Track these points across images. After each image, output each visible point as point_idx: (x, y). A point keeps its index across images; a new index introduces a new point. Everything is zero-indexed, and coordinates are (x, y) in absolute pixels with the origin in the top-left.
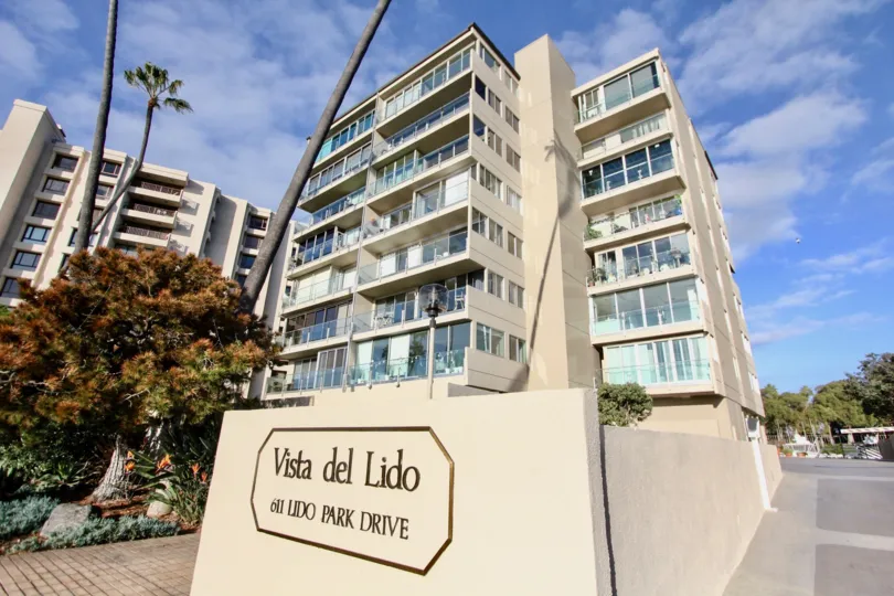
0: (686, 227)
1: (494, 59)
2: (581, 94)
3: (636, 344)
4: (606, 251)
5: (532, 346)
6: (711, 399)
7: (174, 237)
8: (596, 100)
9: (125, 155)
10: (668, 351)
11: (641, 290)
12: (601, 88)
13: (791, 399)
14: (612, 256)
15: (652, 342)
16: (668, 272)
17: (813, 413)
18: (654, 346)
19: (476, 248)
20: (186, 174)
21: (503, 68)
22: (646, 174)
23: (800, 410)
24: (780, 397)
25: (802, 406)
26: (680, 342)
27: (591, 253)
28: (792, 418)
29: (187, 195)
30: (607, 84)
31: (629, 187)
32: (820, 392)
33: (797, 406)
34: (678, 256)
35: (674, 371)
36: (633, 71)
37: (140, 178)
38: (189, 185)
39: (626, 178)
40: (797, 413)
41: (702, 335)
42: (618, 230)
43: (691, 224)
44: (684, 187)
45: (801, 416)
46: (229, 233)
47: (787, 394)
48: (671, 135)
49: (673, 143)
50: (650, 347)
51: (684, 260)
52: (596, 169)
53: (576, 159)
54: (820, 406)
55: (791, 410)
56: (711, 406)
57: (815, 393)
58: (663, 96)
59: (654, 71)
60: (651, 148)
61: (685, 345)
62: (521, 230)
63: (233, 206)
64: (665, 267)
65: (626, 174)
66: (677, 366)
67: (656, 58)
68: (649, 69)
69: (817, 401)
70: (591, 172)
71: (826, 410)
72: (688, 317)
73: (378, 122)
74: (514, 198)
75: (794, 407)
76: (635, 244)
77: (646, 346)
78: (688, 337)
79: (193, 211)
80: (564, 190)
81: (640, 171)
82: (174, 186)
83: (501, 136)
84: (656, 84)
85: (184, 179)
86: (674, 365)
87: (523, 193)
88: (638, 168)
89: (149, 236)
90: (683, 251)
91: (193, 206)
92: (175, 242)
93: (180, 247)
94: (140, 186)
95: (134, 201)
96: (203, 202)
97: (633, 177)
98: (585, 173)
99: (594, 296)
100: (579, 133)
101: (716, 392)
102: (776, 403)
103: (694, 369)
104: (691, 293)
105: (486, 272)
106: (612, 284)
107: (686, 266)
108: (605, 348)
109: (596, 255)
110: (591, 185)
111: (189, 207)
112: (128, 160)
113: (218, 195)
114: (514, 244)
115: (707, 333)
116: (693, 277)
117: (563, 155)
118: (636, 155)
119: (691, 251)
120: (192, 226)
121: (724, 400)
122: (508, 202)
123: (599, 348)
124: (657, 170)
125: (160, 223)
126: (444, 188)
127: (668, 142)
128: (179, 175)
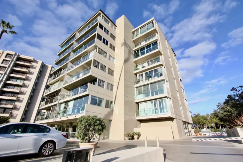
0: (162, 65)
1: (108, 20)
2: (134, 31)
3: (148, 102)
4: (140, 74)
5: (115, 103)
6: (170, 119)
7: (28, 75)
8: (138, 32)
9: (15, 52)
10: (157, 103)
11: (149, 85)
12: (139, 29)
13: (204, 117)
14: (142, 75)
15: (153, 101)
16: (157, 79)
17: (210, 121)
18: (153, 102)
19: (94, 72)
20: (33, 58)
21: (110, 23)
22: (151, 51)
23: (207, 120)
24: (201, 117)
25: (207, 119)
26: (161, 100)
27: (136, 74)
28: (205, 122)
29: (33, 64)
30: (141, 28)
31: (146, 55)
32: (212, 115)
33: (206, 119)
34: (159, 74)
35: (159, 110)
36: (148, 24)
37: (19, 59)
38: (34, 61)
39: (146, 53)
40: (206, 121)
41: (167, 98)
42: (143, 67)
43: (163, 64)
44: (161, 54)
45: (207, 122)
46: (46, 74)
47: (203, 116)
48: (157, 40)
49: (158, 42)
50: (152, 103)
51: (161, 75)
52: (138, 51)
53: (132, 48)
54: (212, 119)
55: (205, 120)
56: (171, 121)
57: (210, 115)
58: (155, 29)
59: (153, 23)
60: (152, 44)
61: (162, 102)
62: (114, 68)
63: (47, 67)
64: (156, 77)
65: (146, 51)
66: (160, 108)
67: (153, 20)
68: (152, 23)
69: (211, 118)
70: (137, 52)
71: (214, 120)
72: (163, 93)
73: (76, 39)
74: (111, 58)
75: (205, 119)
76: (148, 71)
77: (151, 102)
78: (163, 99)
79: (35, 68)
80: (127, 56)
81: (149, 50)
82: (29, 61)
83: (108, 40)
84: (153, 27)
85: (33, 59)
86: (159, 108)
87: (115, 57)
88: (149, 49)
89: (22, 75)
90: (161, 73)
91: (35, 67)
92: (28, 77)
93: (29, 78)
94: (19, 61)
95: (16, 65)
96: (38, 66)
97: (147, 52)
98: (135, 52)
99: (136, 87)
100: (134, 41)
101: (171, 117)
102: (200, 118)
103: (165, 109)
104: (164, 85)
105: (98, 80)
106: (141, 84)
107: (162, 77)
108: (139, 104)
109: (138, 75)
110: (137, 55)
111: (34, 67)
112: (16, 54)
113: (43, 64)
114: (111, 72)
115: (168, 97)
116: (164, 80)
117: (127, 46)
118: (148, 46)
119: (163, 72)
120: (34, 72)
121: (175, 119)
122: (109, 59)
123: (137, 103)
124: (154, 49)
125: (24, 71)
126: (89, 55)
127: (157, 42)
128: (31, 58)
